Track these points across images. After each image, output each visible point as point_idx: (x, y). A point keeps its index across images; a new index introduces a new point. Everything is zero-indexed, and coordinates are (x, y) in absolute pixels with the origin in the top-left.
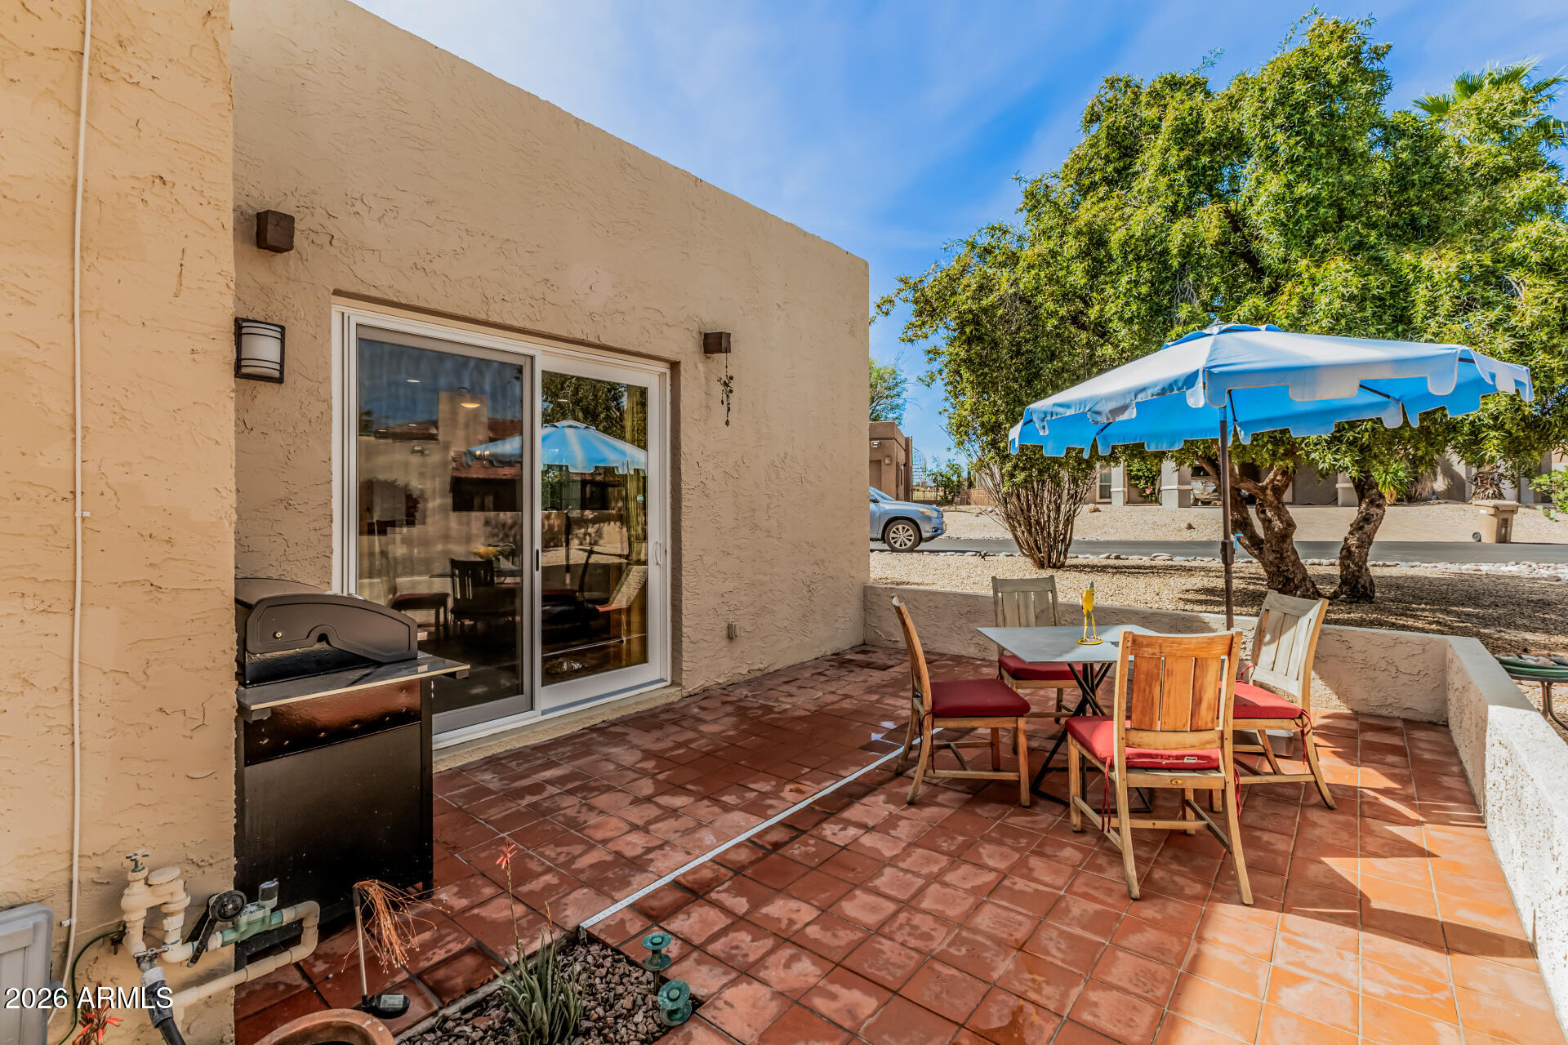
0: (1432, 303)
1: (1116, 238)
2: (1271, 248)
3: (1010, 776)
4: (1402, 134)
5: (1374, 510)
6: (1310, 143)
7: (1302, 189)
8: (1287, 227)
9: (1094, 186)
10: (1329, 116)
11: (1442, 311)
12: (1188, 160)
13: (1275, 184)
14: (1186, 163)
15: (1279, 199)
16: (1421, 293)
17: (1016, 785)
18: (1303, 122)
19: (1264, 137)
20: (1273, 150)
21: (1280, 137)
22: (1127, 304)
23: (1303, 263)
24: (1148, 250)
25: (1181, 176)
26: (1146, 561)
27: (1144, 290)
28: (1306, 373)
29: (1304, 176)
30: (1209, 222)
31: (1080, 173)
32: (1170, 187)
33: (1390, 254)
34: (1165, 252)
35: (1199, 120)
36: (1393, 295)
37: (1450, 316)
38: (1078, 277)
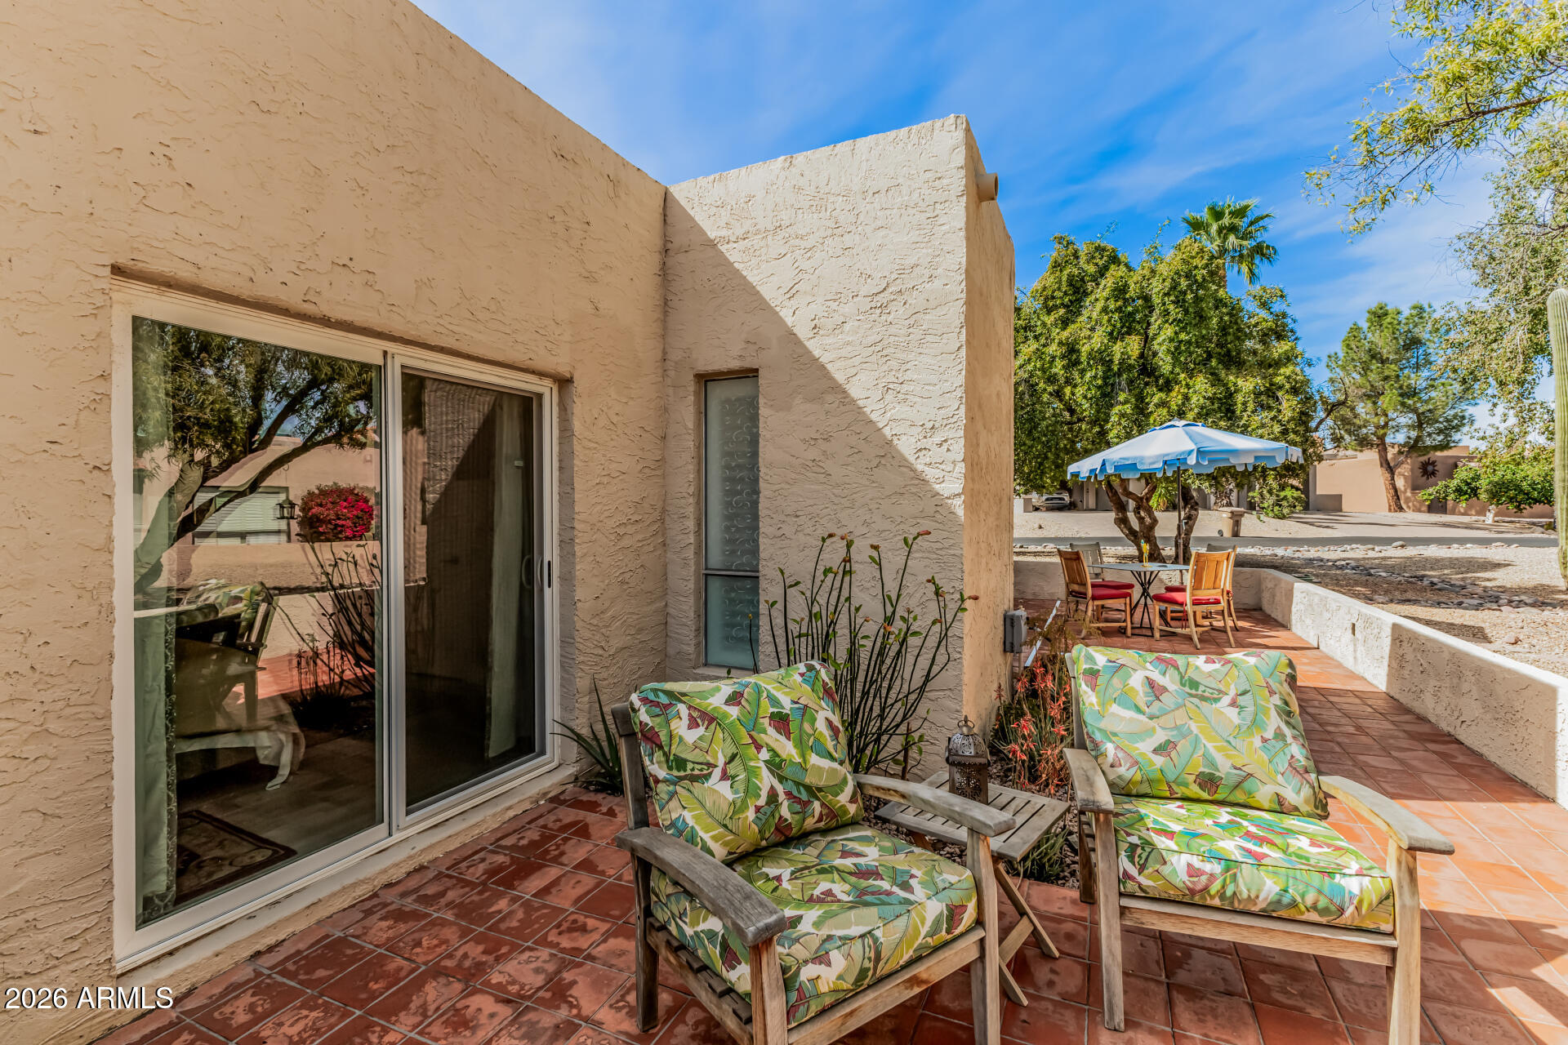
0: (1244, 404)
1: (1085, 349)
2: (1165, 364)
3: (1124, 624)
4: (1225, 305)
5: (1193, 512)
6: (1186, 312)
7: (1183, 336)
8: (1175, 354)
9: (1056, 307)
10: (1198, 300)
11: (1249, 409)
12: (1120, 307)
13: (1169, 331)
14: (1119, 310)
15: (1171, 340)
16: (1240, 398)
17: (1125, 628)
18: (1184, 301)
19: (1164, 304)
20: (1167, 313)
21: (1171, 307)
22: (1089, 389)
23: (1182, 376)
24: (1102, 358)
25: (1116, 316)
26: (1040, 549)
27: (1100, 382)
28: (1235, 452)
29: (1183, 329)
30: (1133, 345)
31: (1046, 299)
32: (1109, 321)
33: (1223, 374)
34: (1111, 361)
35: (1126, 285)
36: (1225, 397)
37: (1253, 412)
38: (1058, 368)
